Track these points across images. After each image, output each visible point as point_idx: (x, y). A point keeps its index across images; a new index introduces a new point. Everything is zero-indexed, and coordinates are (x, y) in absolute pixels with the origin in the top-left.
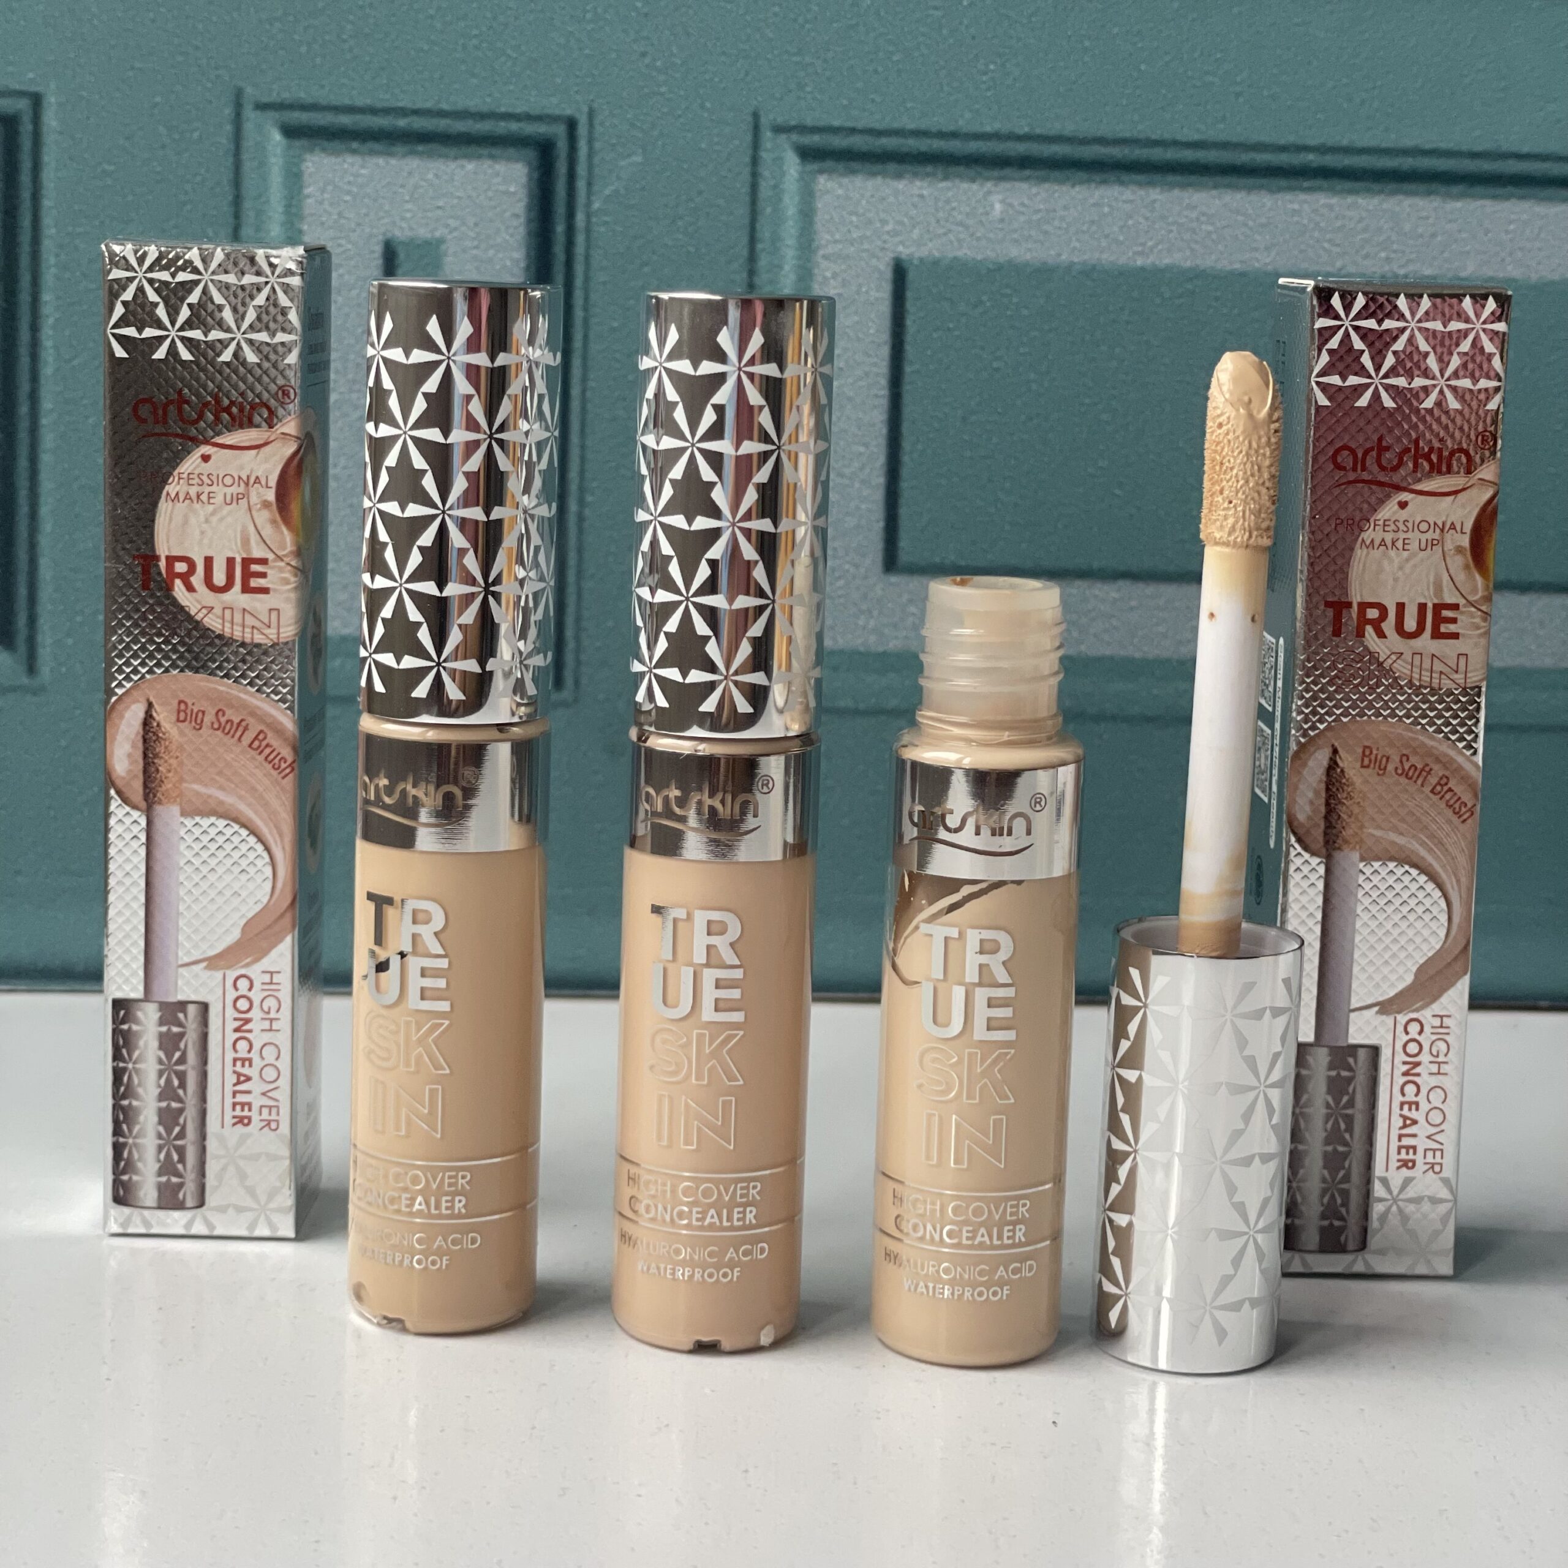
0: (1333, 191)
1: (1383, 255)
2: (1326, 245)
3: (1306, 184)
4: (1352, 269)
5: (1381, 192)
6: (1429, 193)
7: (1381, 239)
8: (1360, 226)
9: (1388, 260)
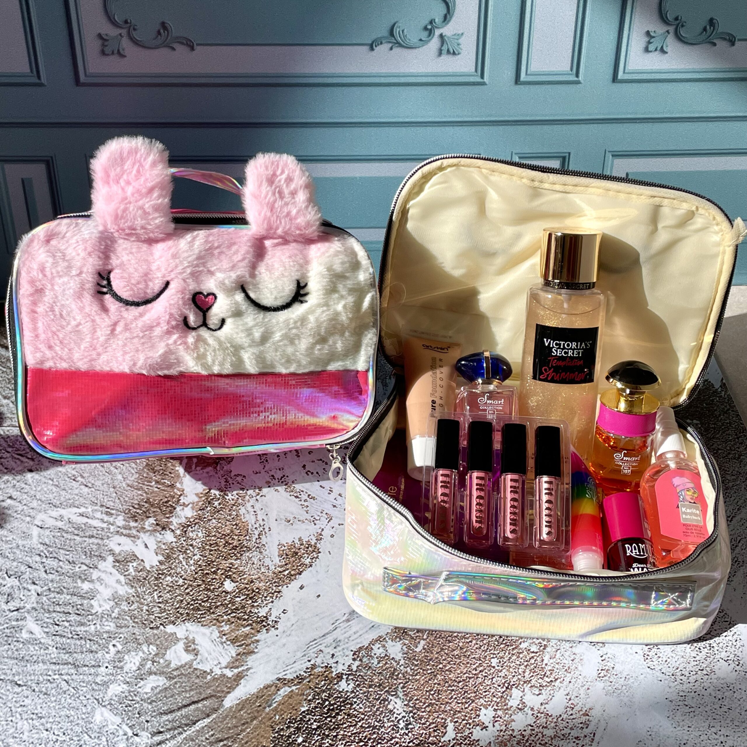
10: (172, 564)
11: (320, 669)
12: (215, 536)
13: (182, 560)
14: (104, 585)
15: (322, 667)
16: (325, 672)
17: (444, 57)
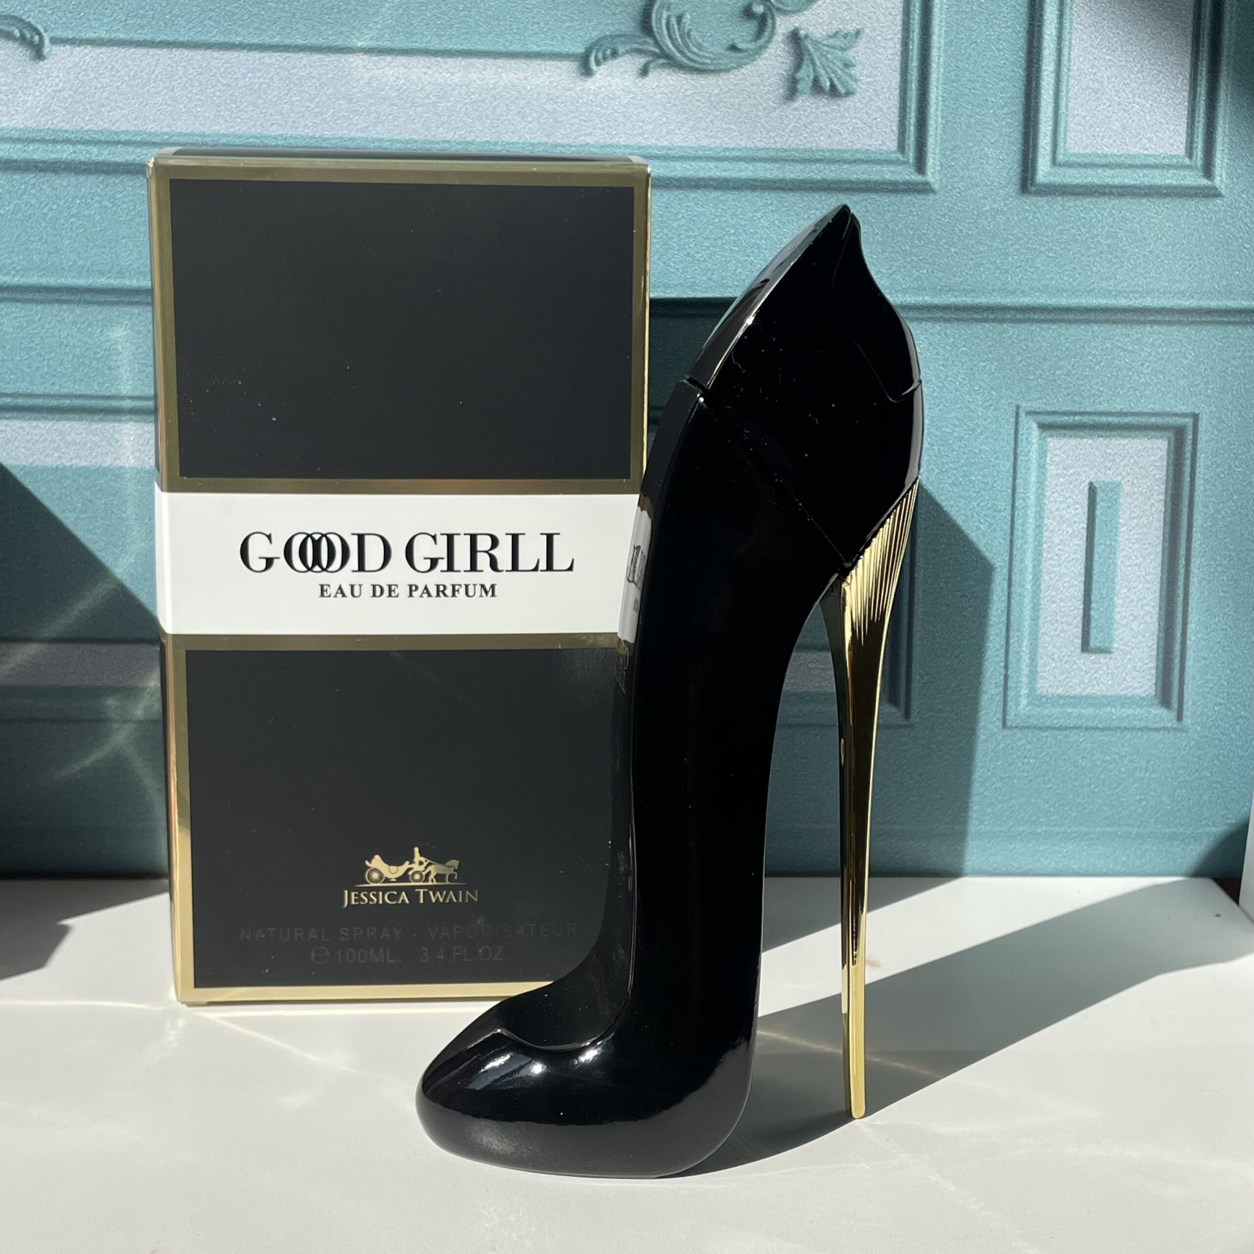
0: (23, 418)
1: (56, 455)
2: (23, 450)
3: (8, 416)
4: (38, 463)
5: (53, 419)
6: (81, 420)
7: (55, 445)
8: (42, 439)
9: (59, 457)
17: (805, 103)
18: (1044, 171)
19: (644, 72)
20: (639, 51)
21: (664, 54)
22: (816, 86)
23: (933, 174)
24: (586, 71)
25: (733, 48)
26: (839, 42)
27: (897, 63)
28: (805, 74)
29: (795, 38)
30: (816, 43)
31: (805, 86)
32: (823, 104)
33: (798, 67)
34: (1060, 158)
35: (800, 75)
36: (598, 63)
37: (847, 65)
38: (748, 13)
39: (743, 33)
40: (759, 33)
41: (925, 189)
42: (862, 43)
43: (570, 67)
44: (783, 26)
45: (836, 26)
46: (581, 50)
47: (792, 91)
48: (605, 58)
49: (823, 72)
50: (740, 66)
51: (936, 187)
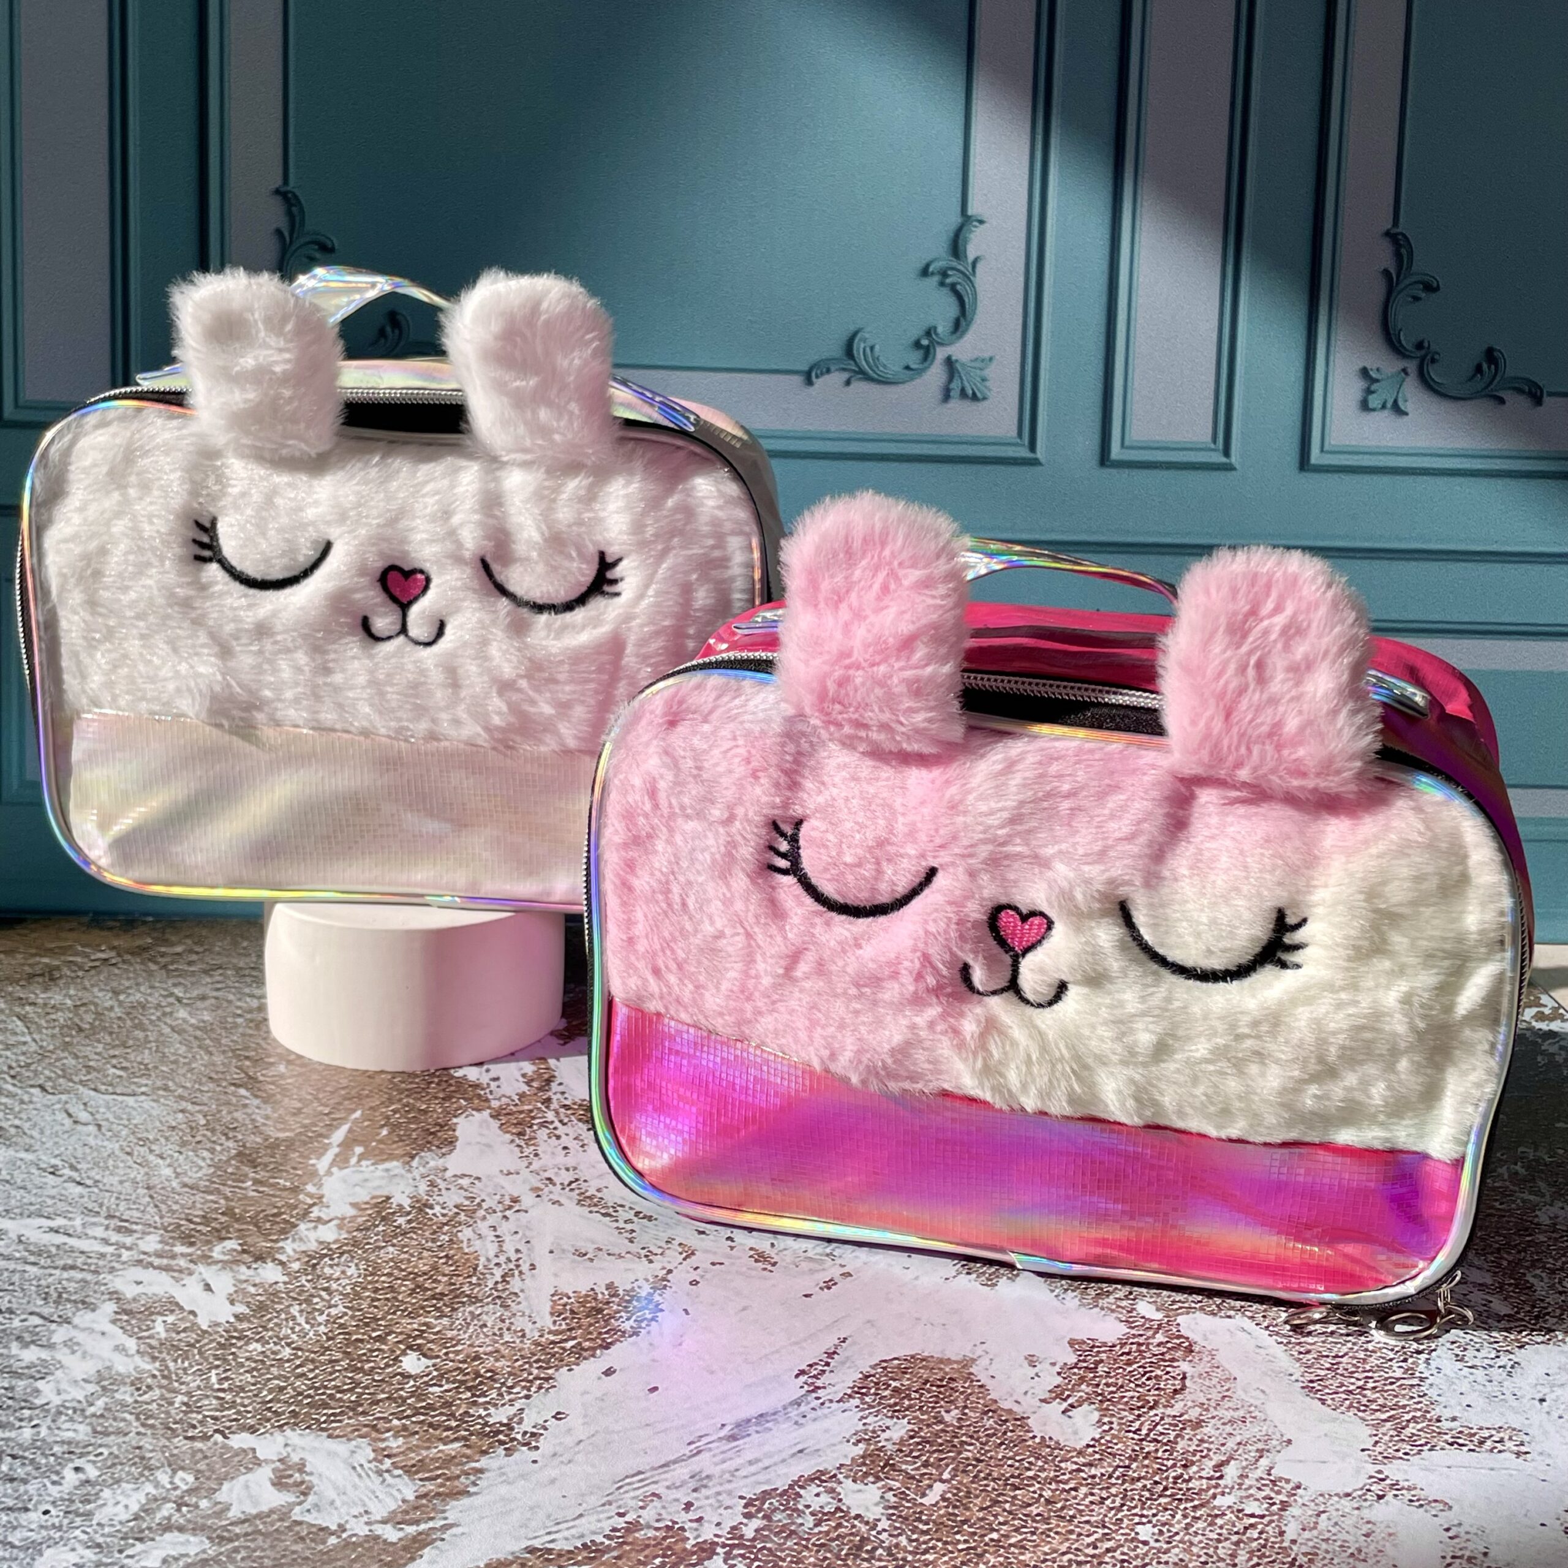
10: (270, 1320)
11: (651, 1533)
12: (389, 1275)
13: (297, 1314)
14: (79, 1354)
15: (657, 1529)
16: (664, 1538)
17: (955, 404)
18: (1116, 452)
19: (848, 383)
20: (844, 370)
21: (861, 372)
22: (963, 394)
23: (1040, 453)
24: (809, 382)
25: (907, 368)
26: (977, 364)
27: (1017, 380)
28: (956, 385)
29: (949, 362)
30: (963, 365)
31: (956, 393)
32: (967, 405)
33: (951, 379)
34: (1127, 443)
35: (952, 386)
36: (817, 377)
37: (984, 380)
38: (917, 344)
39: (914, 358)
40: (925, 358)
41: (1035, 462)
42: (993, 365)
43: (798, 379)
44: (941, 353)
45: (977, 354)
46: (806, 368)
47: (947, 396)
48: (822, 374)
49: (966, 384)
50: (912, 379)
51: (1042, 460)
